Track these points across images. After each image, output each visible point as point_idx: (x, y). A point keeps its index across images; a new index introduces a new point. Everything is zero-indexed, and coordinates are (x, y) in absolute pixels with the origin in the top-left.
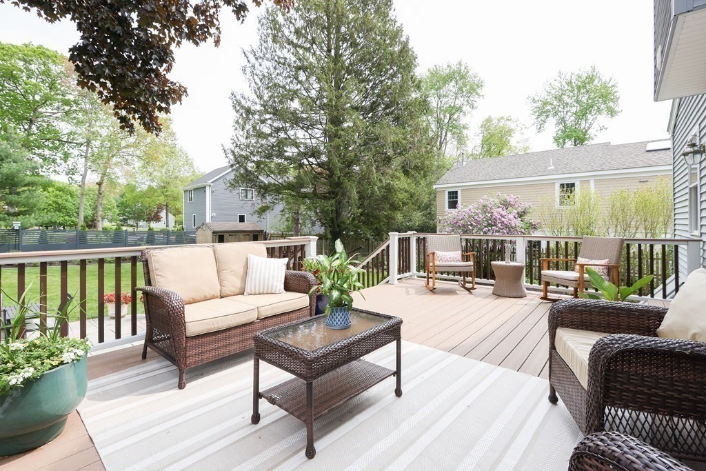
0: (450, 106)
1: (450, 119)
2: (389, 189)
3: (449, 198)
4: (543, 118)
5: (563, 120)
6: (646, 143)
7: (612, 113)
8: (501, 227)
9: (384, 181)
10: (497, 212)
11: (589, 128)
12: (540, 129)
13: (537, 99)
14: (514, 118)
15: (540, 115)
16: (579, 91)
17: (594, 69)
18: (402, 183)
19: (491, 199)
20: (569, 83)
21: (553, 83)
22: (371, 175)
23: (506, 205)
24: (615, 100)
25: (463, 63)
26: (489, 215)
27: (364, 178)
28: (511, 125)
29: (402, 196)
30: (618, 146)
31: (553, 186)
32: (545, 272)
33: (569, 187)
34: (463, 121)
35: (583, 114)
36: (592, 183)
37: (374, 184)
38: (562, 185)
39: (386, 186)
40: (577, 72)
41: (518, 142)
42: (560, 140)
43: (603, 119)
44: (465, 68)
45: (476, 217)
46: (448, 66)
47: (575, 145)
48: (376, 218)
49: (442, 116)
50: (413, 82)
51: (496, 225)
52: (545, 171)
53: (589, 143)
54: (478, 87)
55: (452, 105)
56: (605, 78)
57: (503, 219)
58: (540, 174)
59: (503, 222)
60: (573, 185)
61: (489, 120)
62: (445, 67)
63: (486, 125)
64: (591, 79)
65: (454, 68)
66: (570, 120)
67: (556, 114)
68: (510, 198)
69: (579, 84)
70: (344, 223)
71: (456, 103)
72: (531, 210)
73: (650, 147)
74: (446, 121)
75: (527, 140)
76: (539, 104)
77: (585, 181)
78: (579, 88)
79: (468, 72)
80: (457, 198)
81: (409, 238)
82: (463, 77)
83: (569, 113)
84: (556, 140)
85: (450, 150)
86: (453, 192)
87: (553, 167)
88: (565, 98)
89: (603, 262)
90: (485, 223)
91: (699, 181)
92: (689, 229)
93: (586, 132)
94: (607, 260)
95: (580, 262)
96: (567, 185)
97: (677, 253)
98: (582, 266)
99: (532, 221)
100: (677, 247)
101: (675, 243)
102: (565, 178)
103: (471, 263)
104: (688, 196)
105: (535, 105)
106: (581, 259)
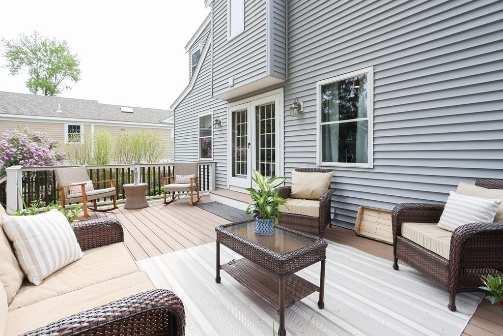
4: (17, 63)
5: (35, 71)
6: (120, 107)
8: (38, 160)
10: (33, 146)
11: (58, 84)
12: (14, 72)
15: (15, 59)
17: (65, 42)
20: (44, 44)
21: (29, 38)
23: (36, 139)
24: (77, 70)
26: (24, 148)
30: (104, 105)
31: (62, 126)
32: (166, 186)
33: (76, 128)
35: (53, 71)
36: (93, 127)
38: (70, 127)
40: (51, 39)
43: (68, 80)
47: (46, 95)
51: (32, 158)
52: (55, 114)
53: (58, 95)
57: (40, 153)
58: (51, 115)
59: (39, 155)
60: (79, 127)
64: (63, 48)
66: (43, 74)
67: (30, 63)
68: (38, 134)
69: (53, 49)
72: (57, 145)
73: (123, 109)
77: (88, 126)
78: (52, 51)
83: (42, 68)
87: (61, 111)
88: (40, 55)
89: (193, 176)
90: (20, 157)
91: (212, 136)
92: (198, 157)
93: (55, 86)
94: (194, 175)
95: (178, 177)
96: (74, 127)
97: (208, 169)
98: (191, 179)
99: (58, 154)
100: (208, 166)
101: (208, 164)
102: (74, 122)
103: (113, 188)
104: (198, 142)
105: (9, 49)
106: (178, 176)
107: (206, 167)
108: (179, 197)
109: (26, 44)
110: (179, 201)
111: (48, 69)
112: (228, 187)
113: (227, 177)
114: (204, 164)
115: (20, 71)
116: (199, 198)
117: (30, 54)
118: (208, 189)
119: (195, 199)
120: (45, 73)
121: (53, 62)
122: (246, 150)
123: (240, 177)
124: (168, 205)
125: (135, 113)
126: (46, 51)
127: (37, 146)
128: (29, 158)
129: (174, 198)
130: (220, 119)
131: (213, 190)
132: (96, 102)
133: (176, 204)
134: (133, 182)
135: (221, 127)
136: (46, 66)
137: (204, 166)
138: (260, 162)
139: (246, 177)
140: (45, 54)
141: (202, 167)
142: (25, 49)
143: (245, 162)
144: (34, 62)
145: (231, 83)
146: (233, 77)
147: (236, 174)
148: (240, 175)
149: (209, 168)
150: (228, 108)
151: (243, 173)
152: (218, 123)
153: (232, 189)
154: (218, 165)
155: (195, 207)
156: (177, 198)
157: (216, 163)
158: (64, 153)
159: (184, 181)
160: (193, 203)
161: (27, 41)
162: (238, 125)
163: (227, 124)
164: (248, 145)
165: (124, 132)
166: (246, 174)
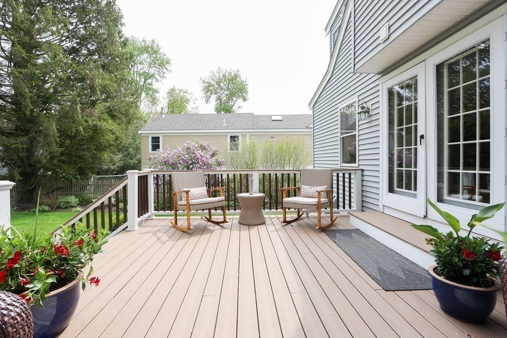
0: (145, 72)
1: (145, 82)
2: (96, 130)
3: (153, 142)
4: (208, 94)
5: (219, 98)
6: (270, 116)
7: (245, 99)
8: (202, 165)
9: (90, 122)
10: (199, 153)
11: (233, 105)
12: (207, 101)
13: (206, 81)
14: (189, 91)
15: (207, 92)
16: (229, 82)
17: (238, 71)
18: (109, 125)
19: (193, 144)
20: (224, 76)
21: (215, 73)
22: (75, 115)
23: (203, 148)
24: (246, 92)
25: (156, 42)
26: (193, 155)
27: (66, 116)
28: (189, 97)
29: (110, 137)
30: (258, 116)
31: (226, 137)
32: (286, 199)
33: (233, 138)
34: (156, 85)
35: (231, 96)
36: (248, 136)
37: (79, 124)
38: (231, 137)
39: (93, 126)
40: (229, 70)
41: (192, 109)
42: (218, 110)
43: (240, 102)
44: (157, 46)
45: (183, 157)
46: (144, 41)
48: (80, 158)
49: (138, 79)
50: (121, 38)
51: (198, 163)
52: (221, 127)
54: (167, 63)
55: (147, 71)
56: (243, 79)
57: (203, 159)
58: (218, 128)
59: (203, 161)
60: (238, 137)
61: (173, 90)
62: (141, 40)
63: (171, 92)
64: (236, 76)
65: (148, 43)
66: (224, 98)
67: (216, 93)
68: (205, 143)
69: (230, 78)
70: (40, 162)
71: (150, 71)
73: (274, 118)
74: (142, 83)
75: (197, 108)
76: (206, 85)
77: (244, 136)
78: (229, 80)
79: (159, 49)
80: (159, 142)
81: (147, 176)
82: (156, 52)
83: (223, 95)
84: (216, 110)
85: (144, 106)
86: (156, 137)
87: (225, 125)
88: (222, 84)
89: (323, 188)
90: (190, 162)
91: (356, 133)
92: (339, 162)
93: (232, 108)
94: (326, 186)
95: (305, 189)
96: (234, 137)
97: (350, 178)
98: (319, 193)
99: (219, 160)
100: (350, 174)
101: (350, 172)
102: (234, 132)
103: (223, 198)
104: (339, 142)
105: (204, 84)
106: (304, 187)
107: (347, 176)
108: (307, 214)
109: (214, 78)
110: (306, 221)
111: (227, 95)
112: (381, 208)
113: (380, 192)
114: (344, 172)
115: (211, 100)
116: (333, 221)
117: (216, 86)
118: (350, 207)
119: (326, 222)
120: (225, 98)
121: (230, 89)
122: (416, 150)
123: (403, 194)
124: (289, 225)
125: (284, 120)
126: (226, 81)
127: (202, 154)
128: (196, 164)
129: (299, 216)
130: (369, 105)
131: (357, 210)
132: (252, 114)
133: (300, 226)
134: (248, 191)
135: (370, 116)
136: (226, 92)
137: (344, 174)
138: (446, 170)
139: (415, 196)
140: (225, 83)
141: (341, 175)
142: (213, 82)
143: (413, 169)
144: (219, 91)
145: (383, 33)
146: (387, 24)
147: (396, 189)
148: (404, 190)
149: (352, 176)
150: (380, 85)
151: (408, 187)
152: (366, 111)
153: (387, 211)
154: (365, 173)
155: (324, 236)
156: (304, 215)
157: (363, 171)
158: (223, 160)
159: (311, 194)
160: (320, 228)
161: (214, 76)
162: (398, 109)
163: (380, 110)
164: (419, 139)
165: (274, 140)
166: (415, 190)
